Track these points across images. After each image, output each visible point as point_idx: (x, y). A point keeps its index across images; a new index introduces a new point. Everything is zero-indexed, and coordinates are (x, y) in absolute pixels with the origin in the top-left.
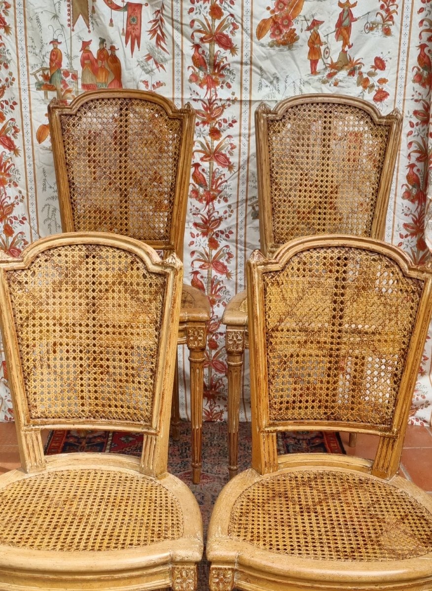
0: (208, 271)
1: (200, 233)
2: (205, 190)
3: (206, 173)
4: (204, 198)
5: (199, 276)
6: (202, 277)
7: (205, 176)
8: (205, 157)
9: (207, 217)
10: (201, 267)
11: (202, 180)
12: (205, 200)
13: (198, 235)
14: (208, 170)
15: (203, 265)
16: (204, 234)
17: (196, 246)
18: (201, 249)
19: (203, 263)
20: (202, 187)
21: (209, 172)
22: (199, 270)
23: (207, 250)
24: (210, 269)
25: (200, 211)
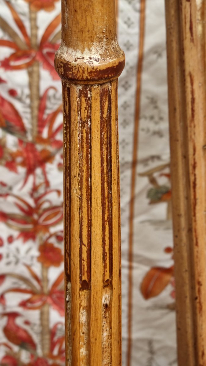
0: (42, 314)
1: (16, 234)
2: (21, 142)
3: (20, 100)
4: (19, 160)
5: (19, 321)
6: (27, 323)
7: (18, 106)
8: (15, 57)
9: (31, 202)
10: (23, 304)
11: (12, 116)
12: (23, 164)
13: (10, 239)
14: (27, 91)
15: (29, 301)
16: (27, 235)
17: (8, 264)
18: (21, 270)
19: (27, 296)
20: (11, 132)
21: (30, 97)
22: (20, 310)
23: (37, 268)
24: (45, 309)
25: (11, 188)
